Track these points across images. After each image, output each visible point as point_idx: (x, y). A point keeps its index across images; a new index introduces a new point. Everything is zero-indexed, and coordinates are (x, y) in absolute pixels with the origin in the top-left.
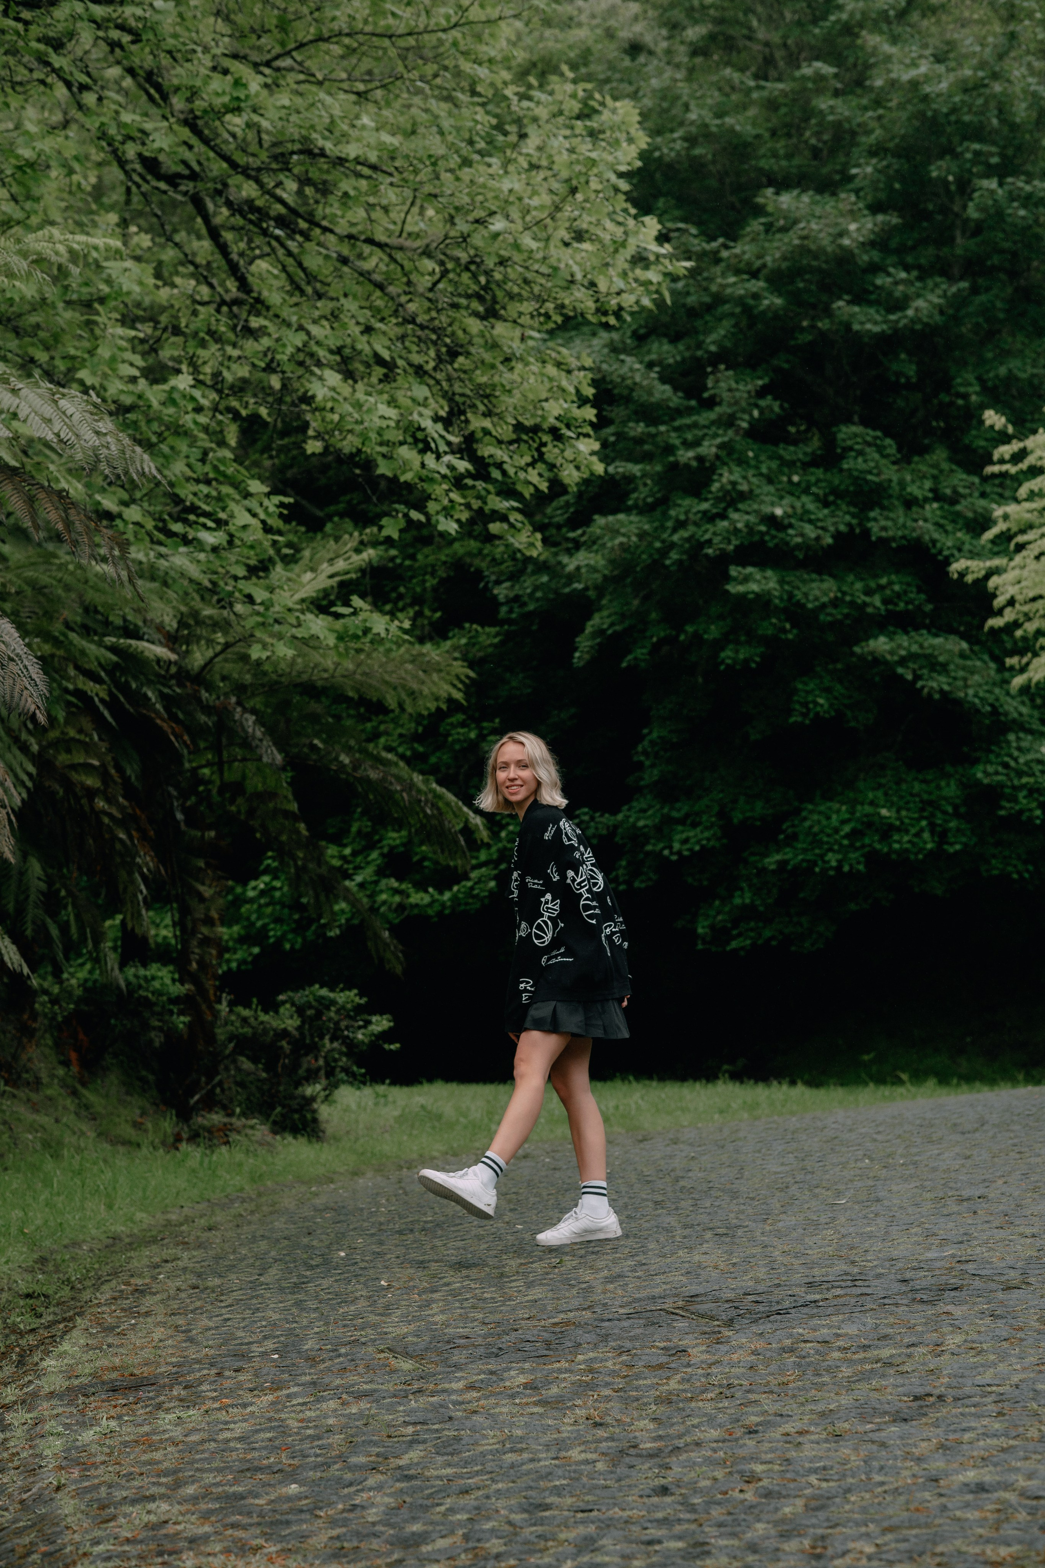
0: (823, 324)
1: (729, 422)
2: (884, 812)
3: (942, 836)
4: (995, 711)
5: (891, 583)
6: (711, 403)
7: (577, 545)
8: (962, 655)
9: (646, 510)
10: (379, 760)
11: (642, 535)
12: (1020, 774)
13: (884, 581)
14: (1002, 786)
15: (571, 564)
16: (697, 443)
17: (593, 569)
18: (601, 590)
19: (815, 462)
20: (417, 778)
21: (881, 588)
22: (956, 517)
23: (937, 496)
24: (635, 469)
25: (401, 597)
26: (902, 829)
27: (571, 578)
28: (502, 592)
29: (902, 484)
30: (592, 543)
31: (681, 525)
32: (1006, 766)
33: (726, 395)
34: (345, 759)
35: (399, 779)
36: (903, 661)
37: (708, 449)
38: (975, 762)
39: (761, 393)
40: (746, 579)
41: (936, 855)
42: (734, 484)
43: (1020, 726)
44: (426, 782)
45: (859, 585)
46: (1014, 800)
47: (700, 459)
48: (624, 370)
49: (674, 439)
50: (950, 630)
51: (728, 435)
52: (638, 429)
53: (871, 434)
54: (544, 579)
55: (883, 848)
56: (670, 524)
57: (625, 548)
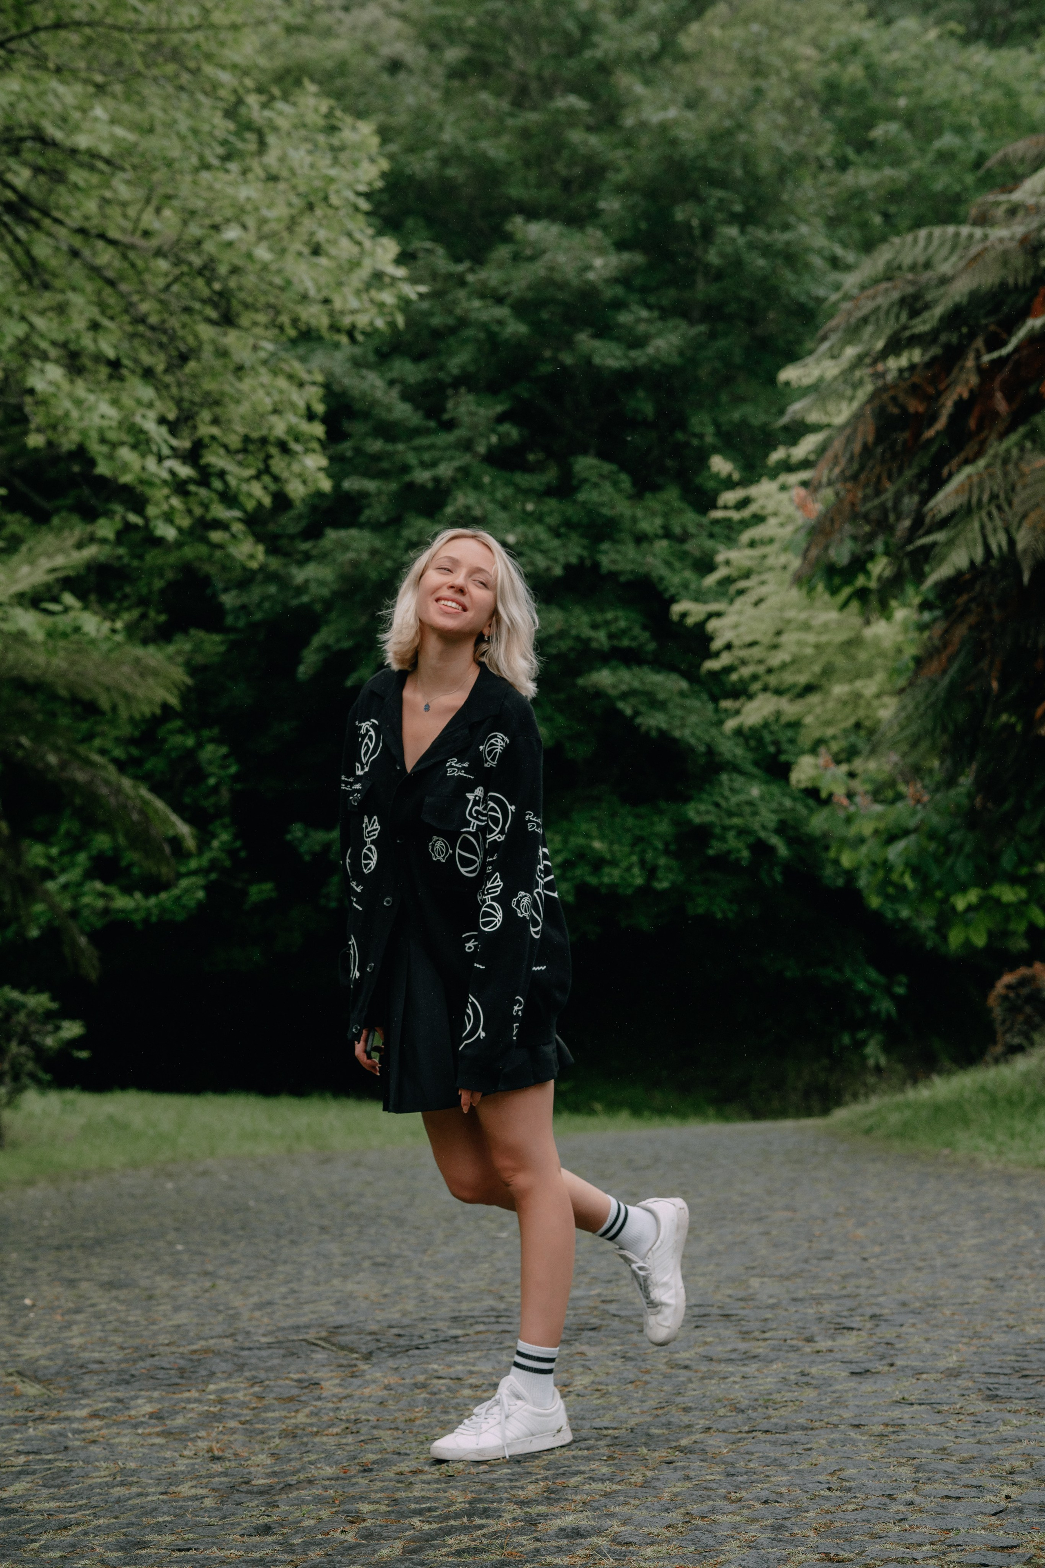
0: (565, 357)
1: (467, 446)
2: (597, 845)
3: (651, 872)
4: (711, 751)
5: (616, 619)
6: (449, 425)
7: (306, 558)
8: (682, 694)
9: (377, 527)
10: (87, 763)
11: (374, 552)
12: (730, 814)
13: (610, 615)
14: (711, 825)
15: (300, 575)
16: (434, 464)
17: (322, 583)
18: (329, 605)
19: (549, 492)
20: (127, 783)
21: (607, 623)
22: (683, 556)
23: (667, 534)
24: (370, 485)
25: (126, 597)
26: (613, 863)
27: (301, 590)
28: (228, 600)
29: (634, 520)
30: (323, 557)
32: (717, 805)
33: (466, 419)
34: (52, 759)
35: (107, 782)
36: (624, 696)
37: (445, 470)
38: (687, 799)
39: (501, 419)
41: (645, 891)
42: (468, 508)
43: (735, 768)
44: (135, 787)
45: (585, 619)
46: (723, 839)
47: (436, 480)
48: (365, 386)
49: (411, 459)
50: (672, 668)
51: (466, 459)
52: (376, 445)
53: (607, 467)
54: (272, 589)
55: (593, 880)
56: (401, 544)
57: (355, 564)
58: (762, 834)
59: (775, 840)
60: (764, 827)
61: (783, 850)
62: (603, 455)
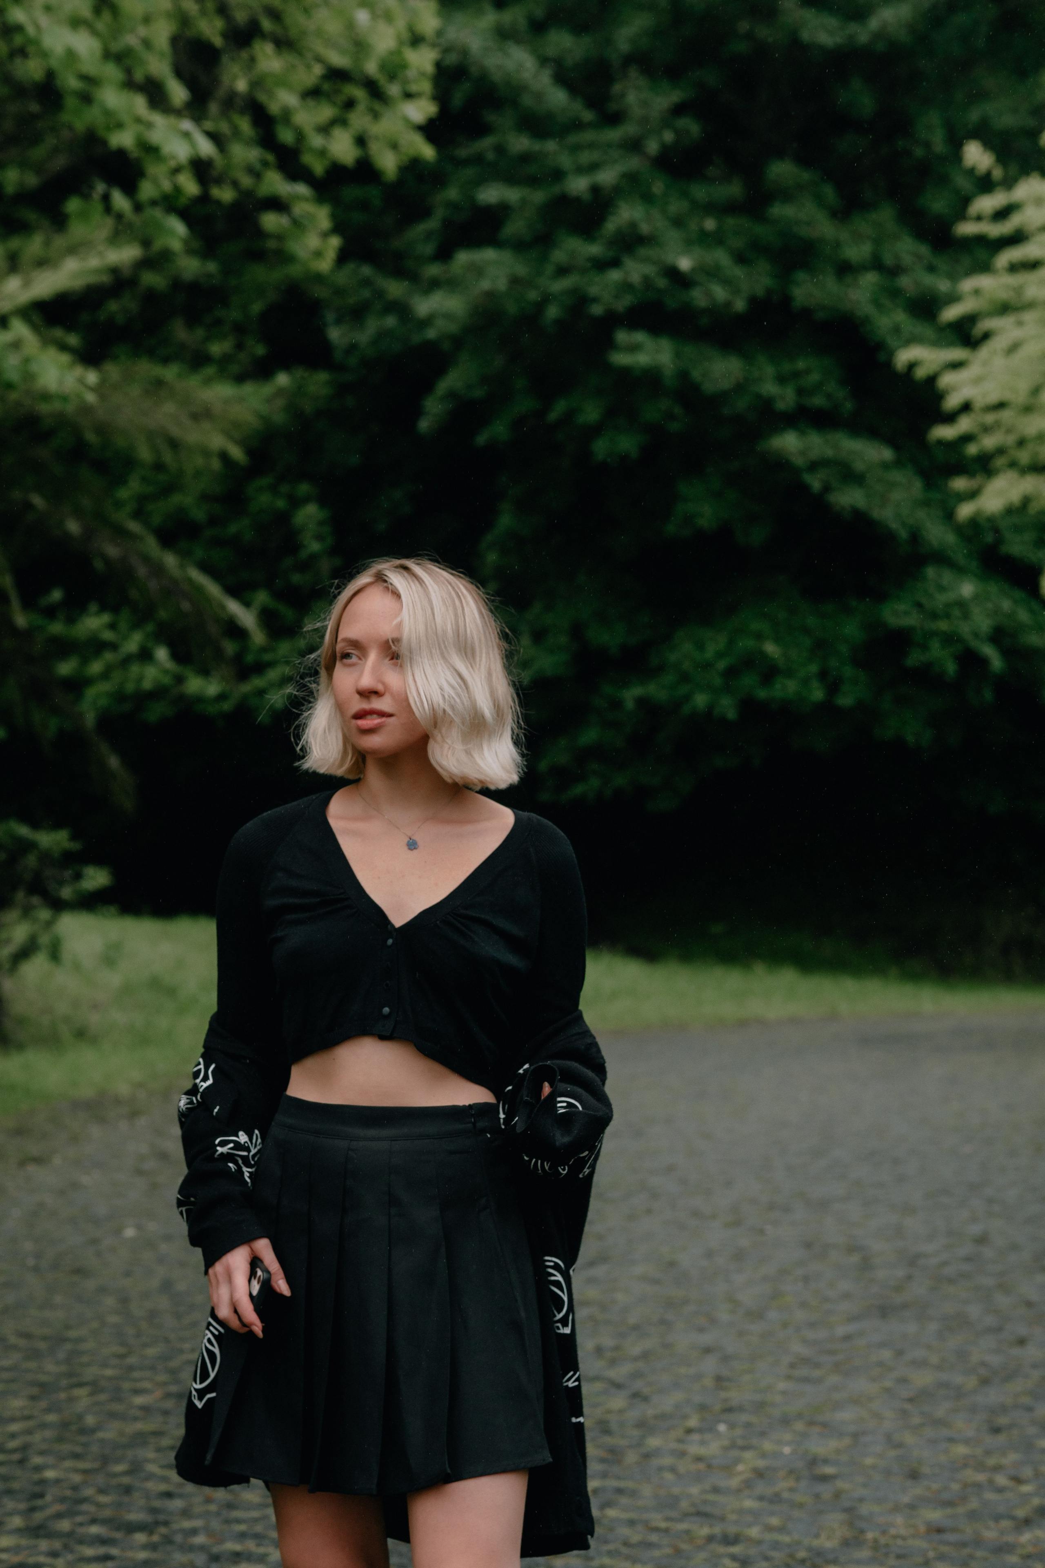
0: (764, 32)
1: (634, 145)
2: (771, 649)
3: (833, 687)
4: (915, 537)
5: (808, 371)
6: (614, 119)
7: (434, 284)
8: (885, 466)
9: (520, 246)
10: (120, 532)
11: (515, 281)
12: (934, 616)
13: (801, 365)
14: (910, 630)
15: (424, 306)
16: (593, 167)
17: (448, 316)
18: (458, 342)
19: (730, 208)
20: (170, 560)
21: (796, 375)
22: (895, 293)
23: (877, 264)
24: (512, 195)
25: (218, 322)
26: (789, 673)
27: (426, 322)
28: (335, 334)
29: (838, 245)
30: (450, 284)
31: (562, 271)
32: (919, 605)
33: (637, 111)
34: (73, 527)
35: (146, 559)
36: (814, 466)
37: (607, 177)
38: (881, 597)
39: (679, 110)
40: (634, 348)
41: (827, 708)
42: (633, 225)
43: (941, 558)
44: (182, 566)
45: (770, 370)
46: (925, 647)
47: (595, 189)
48: (510, 64)
49: (565, 161)
50: (873, 433)
51: (634, 163)
52: (520, 143)
53: (806, 176)
54: (390, 321)
55: (762, 694)
56: (549, 269)
57: (490, 295)
58: (974, 644)
59: (989, 651)
60: (976, 635)
61: (997, 662)
62: (804, 161)
